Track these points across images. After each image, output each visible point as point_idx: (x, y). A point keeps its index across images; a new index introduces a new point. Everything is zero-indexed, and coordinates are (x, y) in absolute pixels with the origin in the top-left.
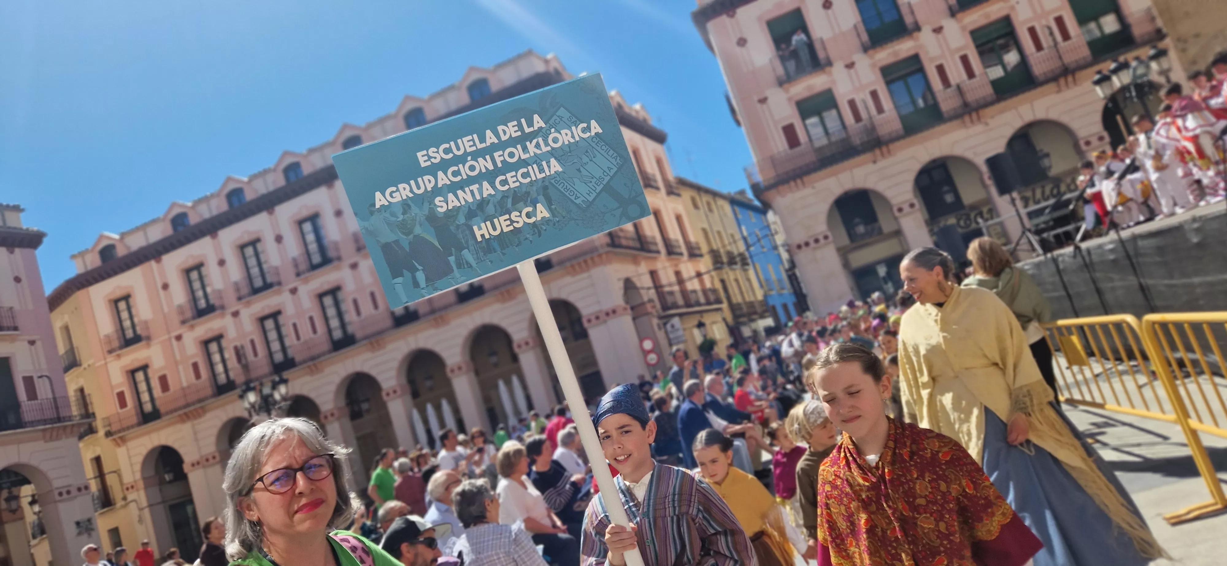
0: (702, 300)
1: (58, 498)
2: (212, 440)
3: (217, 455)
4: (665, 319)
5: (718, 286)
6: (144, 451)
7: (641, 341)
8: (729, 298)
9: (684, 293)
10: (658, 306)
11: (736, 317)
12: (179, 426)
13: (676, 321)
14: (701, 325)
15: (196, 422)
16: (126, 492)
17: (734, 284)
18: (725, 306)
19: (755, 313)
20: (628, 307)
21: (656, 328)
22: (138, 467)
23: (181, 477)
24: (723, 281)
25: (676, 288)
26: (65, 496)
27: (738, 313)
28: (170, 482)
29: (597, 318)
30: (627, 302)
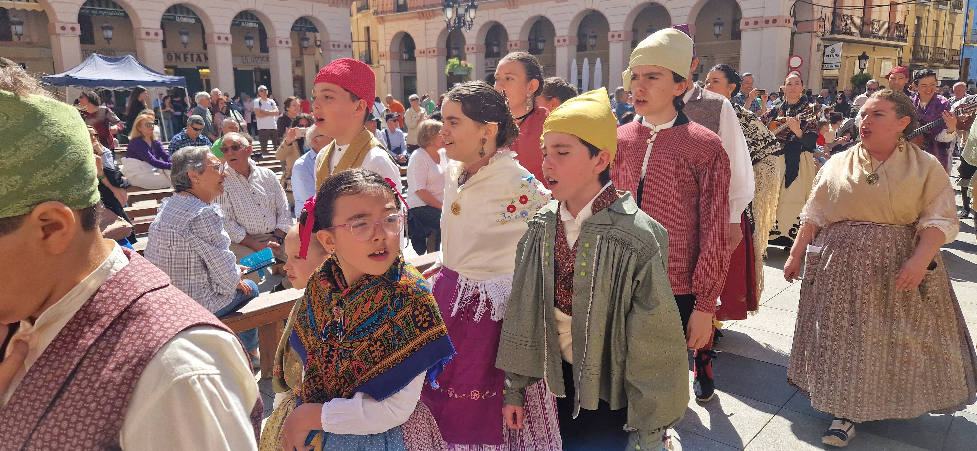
0: (883, 32)
1: (331, 48)
2: (436, 38)
3: (436, 50)
4: (828, 41)
5: (911, 23)
6: (394, 32)
7: (791, 55)
8: (917, 38)
9: (865, 20)
10: (828, 27)
11: (915, 57)
12: (417, 21)
13: (839, 47)
14: (864, 57)
15: (427, 21)
16: (380, 58)
17: (931, 24)
18: (908, 45)
19: (942, 61)
20: (792, 20)
21: (814, 47)
22: (389, 43)
23: (412, 59)
24: (919, 19)
25: (859, 13)
26: (336, 48)
27: (921, 55)
28: (406, 60)
29: (756, 23)
30: (794, 15)
